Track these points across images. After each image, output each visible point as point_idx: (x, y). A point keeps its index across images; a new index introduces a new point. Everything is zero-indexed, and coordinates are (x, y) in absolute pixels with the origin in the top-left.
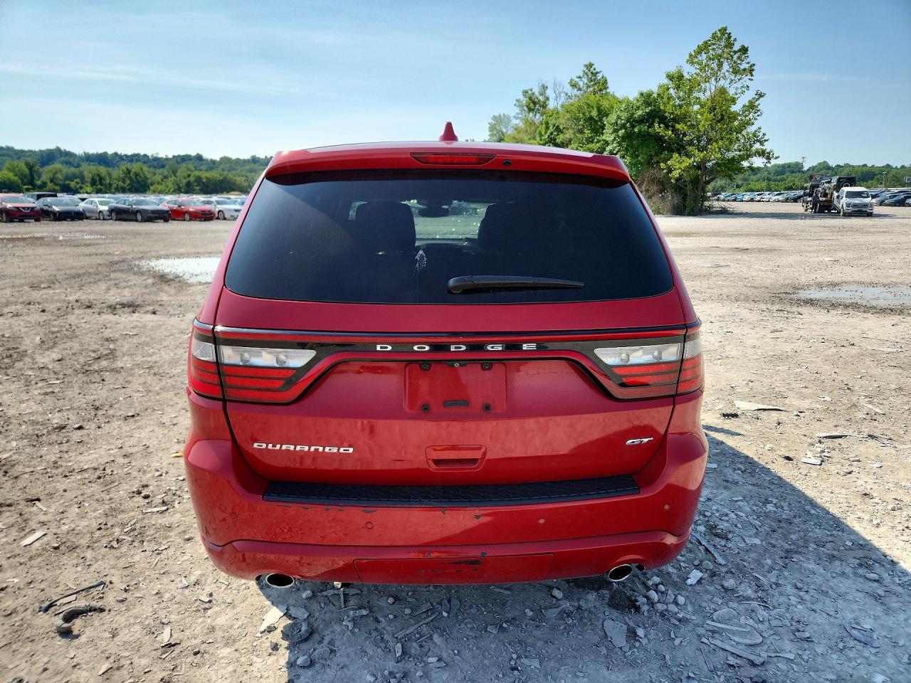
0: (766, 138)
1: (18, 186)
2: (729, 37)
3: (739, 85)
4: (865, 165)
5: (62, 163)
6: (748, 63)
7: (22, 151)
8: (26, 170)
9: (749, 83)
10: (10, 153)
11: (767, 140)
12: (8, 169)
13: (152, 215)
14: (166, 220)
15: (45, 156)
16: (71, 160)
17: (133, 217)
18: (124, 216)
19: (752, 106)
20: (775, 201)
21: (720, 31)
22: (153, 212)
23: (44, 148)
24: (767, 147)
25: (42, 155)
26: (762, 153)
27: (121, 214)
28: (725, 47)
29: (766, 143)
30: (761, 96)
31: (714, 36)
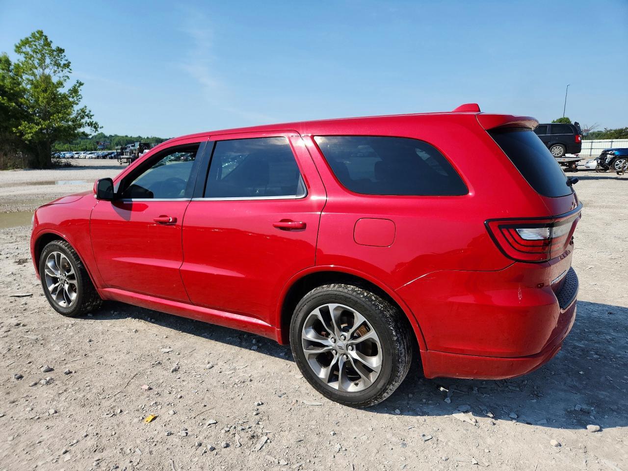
0: (91, 114)
2: (46, 39)
3: (61, 74)
4: (127, 136)
6: (67, 60)
9: (68, 74)
11: (93, 115)
19: (75, 91)
20: (89, 158)
21: (38, 32)
24: (94, 120)
26: (90, 124)
28: (45, 45)
29: (92, 117)
30: (81, 84)
31: (33, 35)
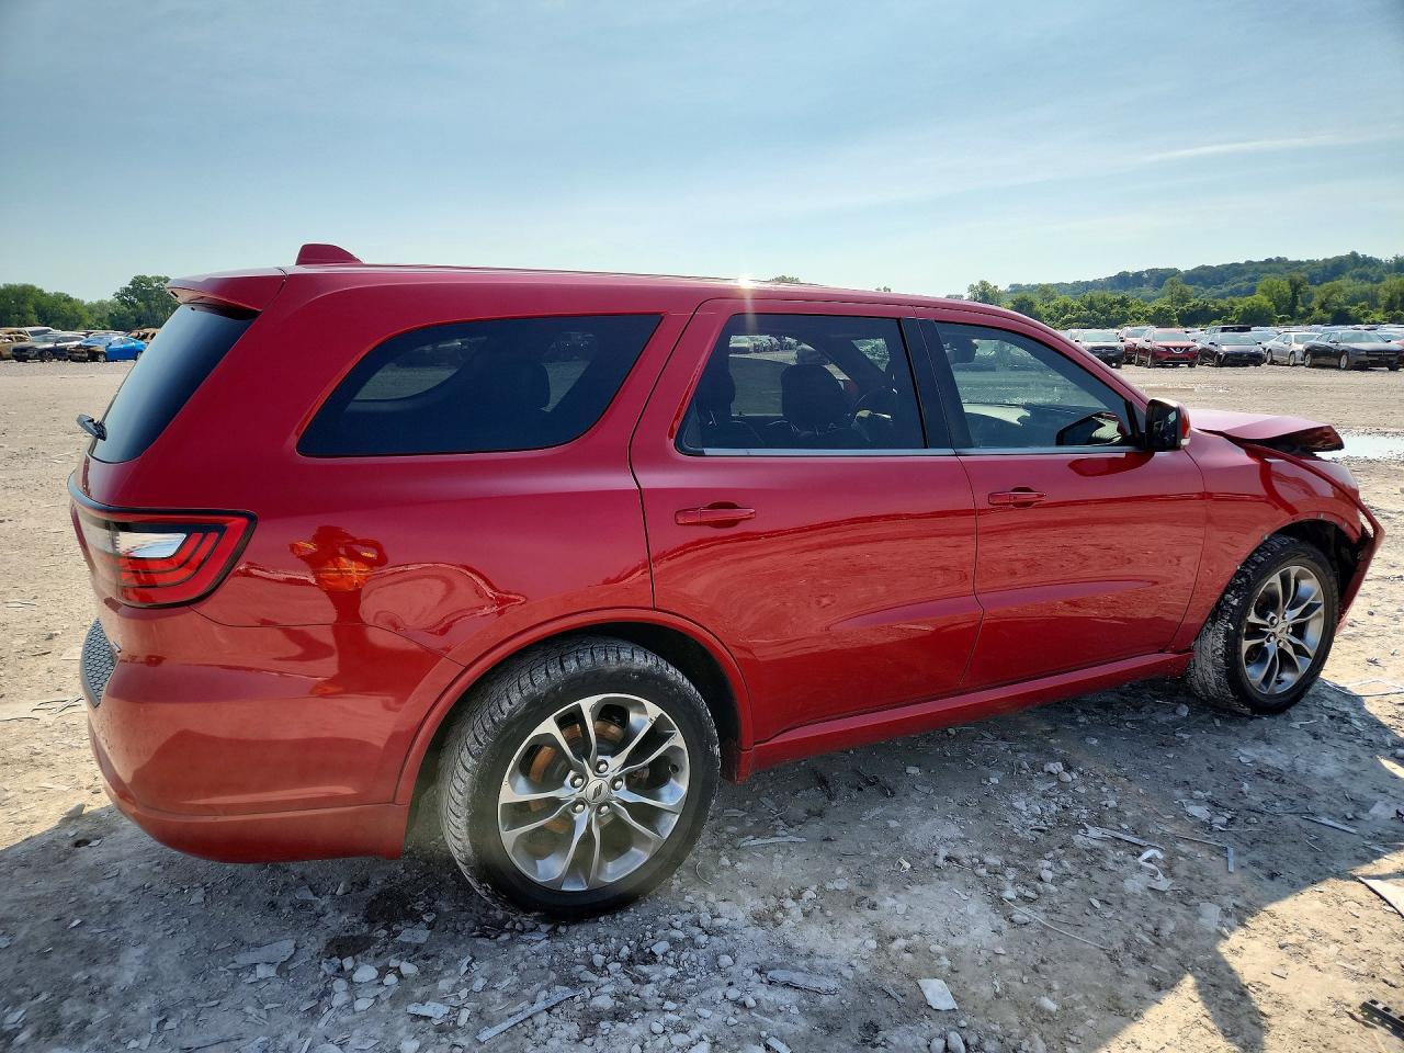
1: (1269, 315)
5: (1353, 278)
7: (1299, 263)
8: (1288, 290)
10: (1280, 267)
12: (1263, 291)
13: (1365, 358)
14: (1393, 368)
15: (1329, 268)
16: (1370, 271)
17: (1335, 362)
18: (1322, 360)
22: (1369, 353)
23: (1330, 256)
25: (1325, 267)
27: (1321, 358)
